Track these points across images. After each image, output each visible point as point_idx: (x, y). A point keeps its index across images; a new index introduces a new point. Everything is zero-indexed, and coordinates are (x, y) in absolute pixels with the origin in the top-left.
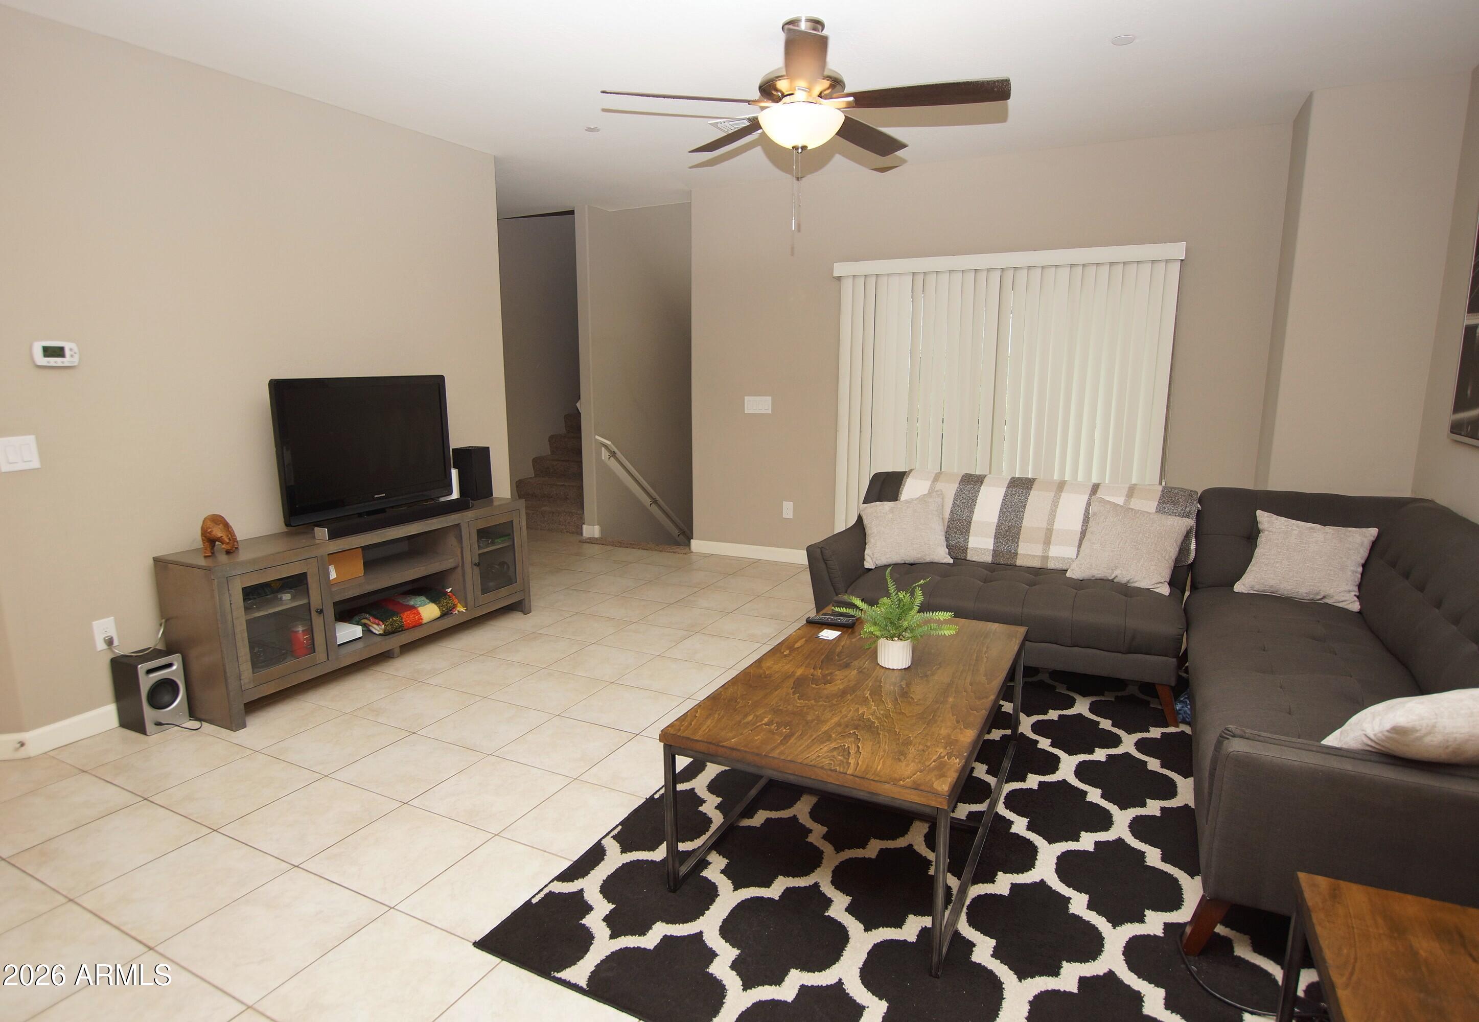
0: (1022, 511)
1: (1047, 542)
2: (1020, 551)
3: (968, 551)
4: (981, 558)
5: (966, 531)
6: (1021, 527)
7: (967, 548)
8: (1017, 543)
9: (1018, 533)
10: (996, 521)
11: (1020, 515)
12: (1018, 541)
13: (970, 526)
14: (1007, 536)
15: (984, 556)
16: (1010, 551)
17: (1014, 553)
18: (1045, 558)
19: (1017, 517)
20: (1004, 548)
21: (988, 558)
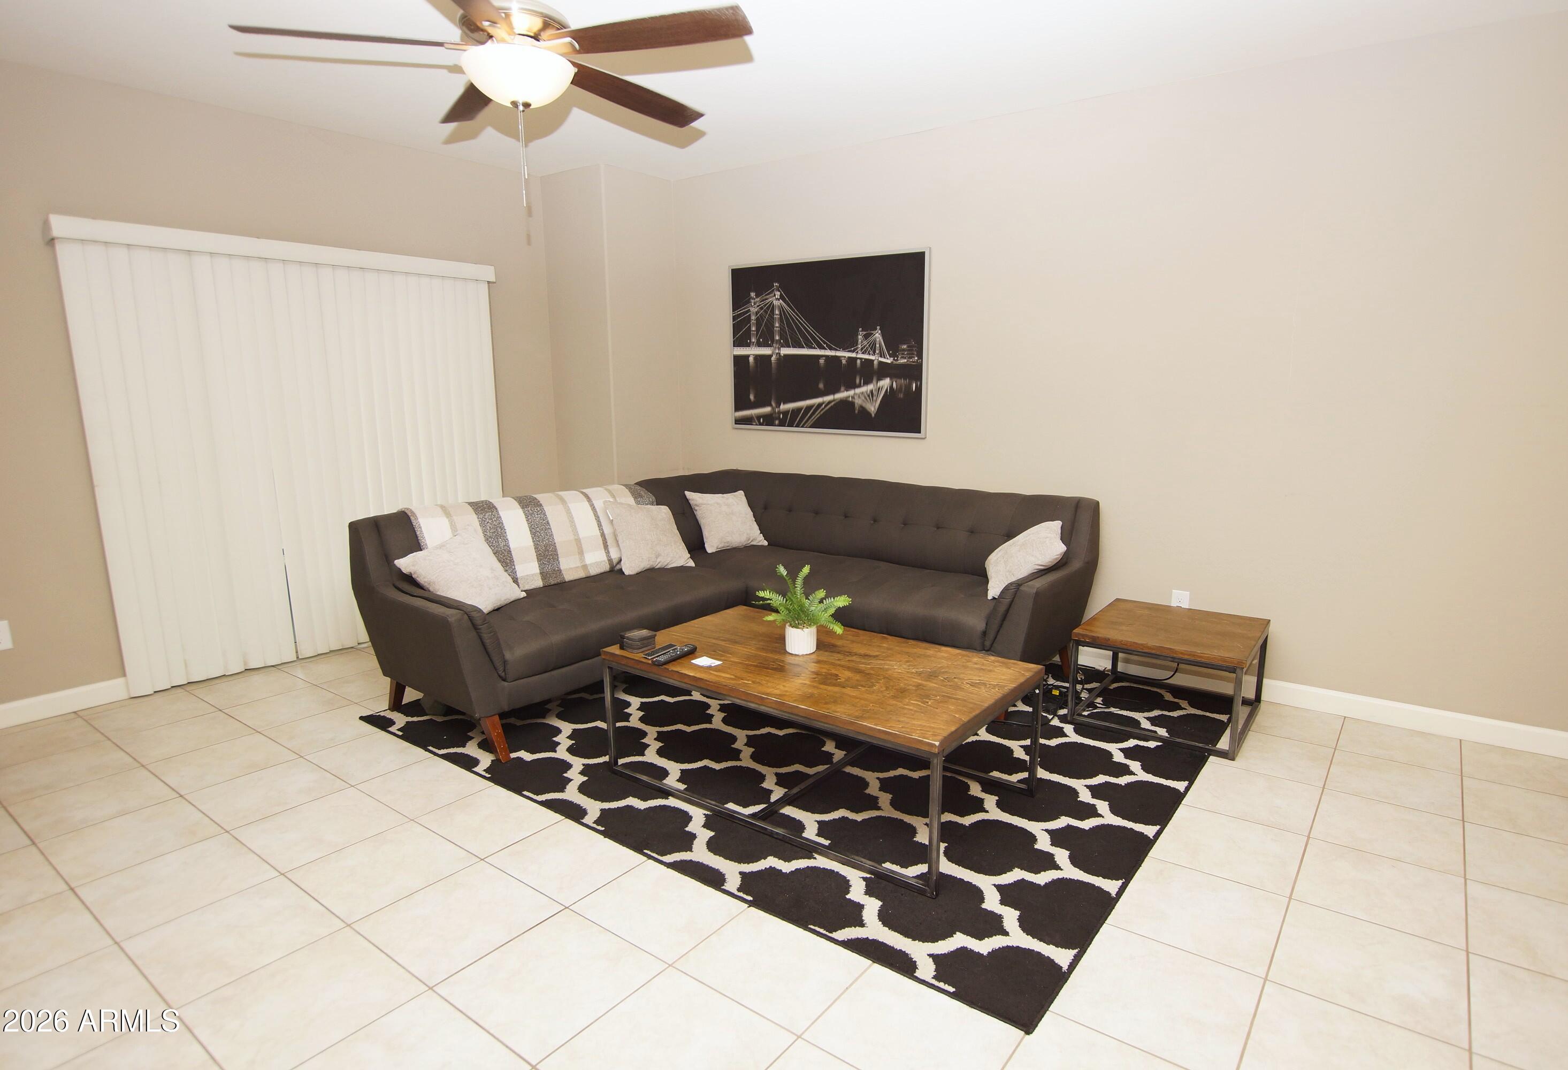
0: (549, 528)
1: (581, 553)
2: (562, 567)
3: (519, 582)
4: (532, 584)
5: (510, 561)
6: (555, 543)
7: (517, 579)
8: (558, 560)
9: (556, 550)
10: (532, 544)
11: (549, 533)
12: (558, 557)
13: (511, 555)
14: (547, 556)
15: (533, 581)
16: (554, 570)
17: (558, 570)
18: (585, 567)
19: (547, 535)
20: (548, 568)
21: (539, 583)
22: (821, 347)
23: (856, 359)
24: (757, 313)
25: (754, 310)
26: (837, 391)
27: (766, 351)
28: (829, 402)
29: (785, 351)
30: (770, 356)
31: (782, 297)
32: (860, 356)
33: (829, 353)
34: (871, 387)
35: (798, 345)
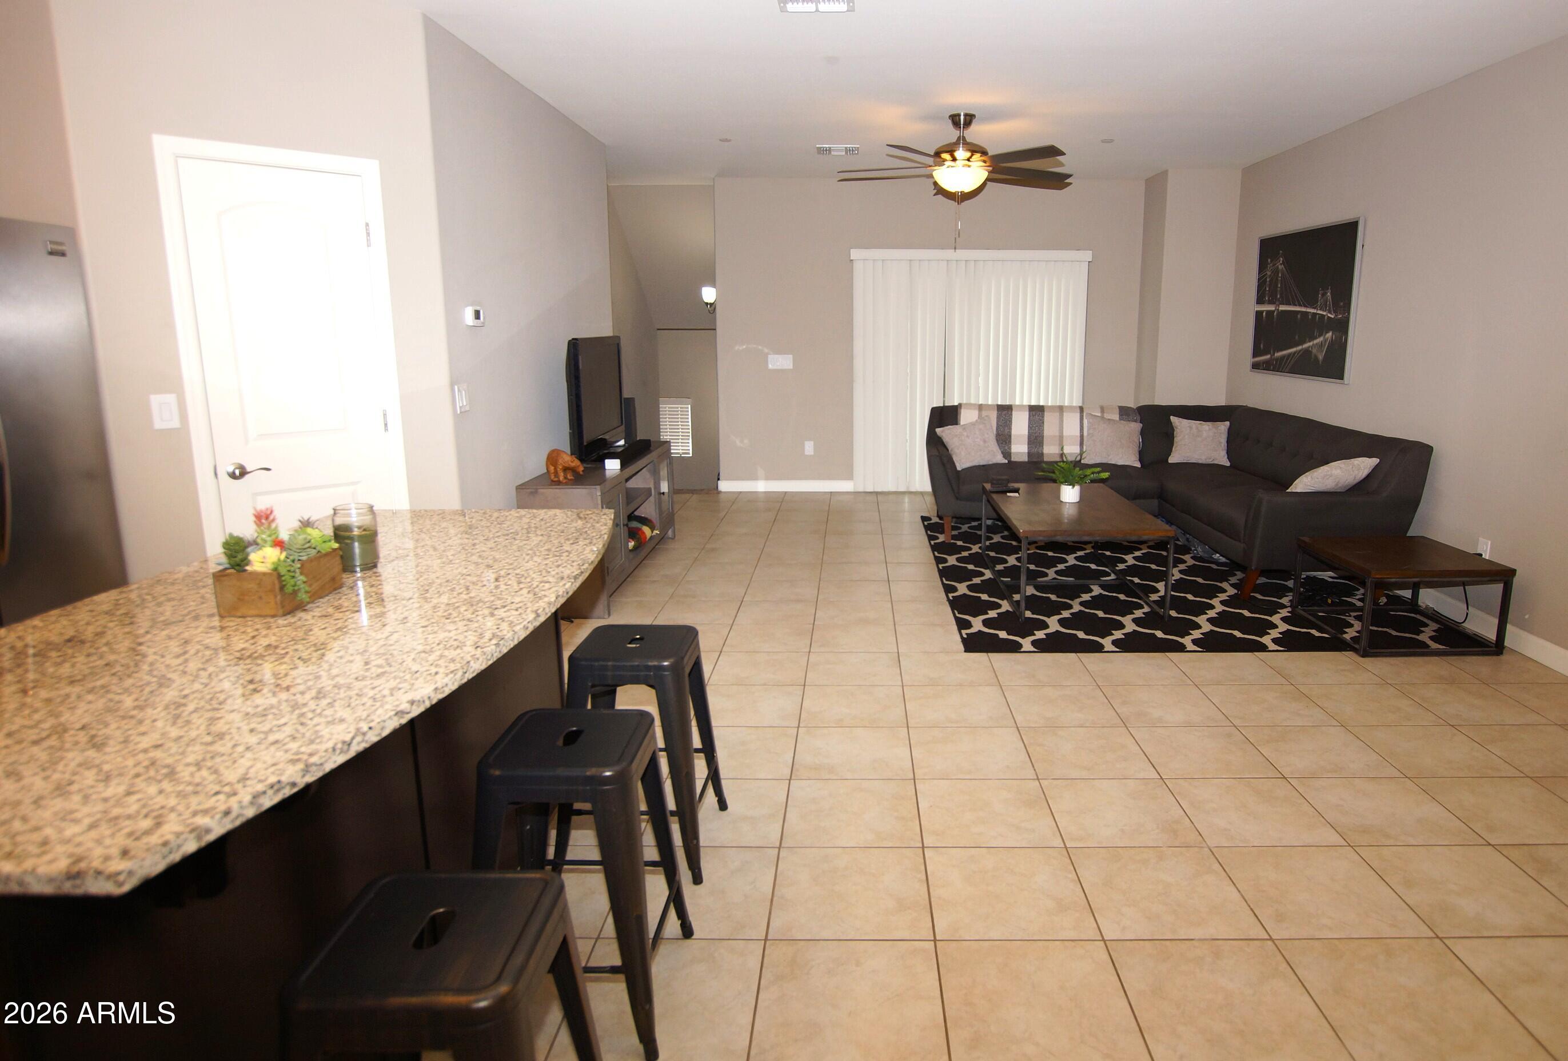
0: (1042, 426)
1: (1061, 444)
2: (1045, 453)
3: (1013, 455)
4: (1021, 459)
5: (1009, 440)
6: (1043, 436)
7: (1012, 453)
8: (1042, 447)
9: (1042, 440)
10: (1027, 433)
11: (1041, 429)
12: (1043, 445)
13: (1011, 438)
14: (1035, 443)
15: (1022, 457)
16: (1039, 452)
17: (1041, 454)
18: (1062, 454)
19: (1040, 431)
20: (1034, 450)
21: (1025, 459)
22: (1300, 305)
23: (1316, 314)
24: (1270, 276)
25: (1269, 273)
26: (1304, 342)
27: (1272, 308)
28: (1300, 351)
29: (1283, 308)
30: (1274, 311)
31: (1283, 263)
32: (1319, 312)
33: (1303, 309)
34: (1321, 339)
35: (1288, 304)
